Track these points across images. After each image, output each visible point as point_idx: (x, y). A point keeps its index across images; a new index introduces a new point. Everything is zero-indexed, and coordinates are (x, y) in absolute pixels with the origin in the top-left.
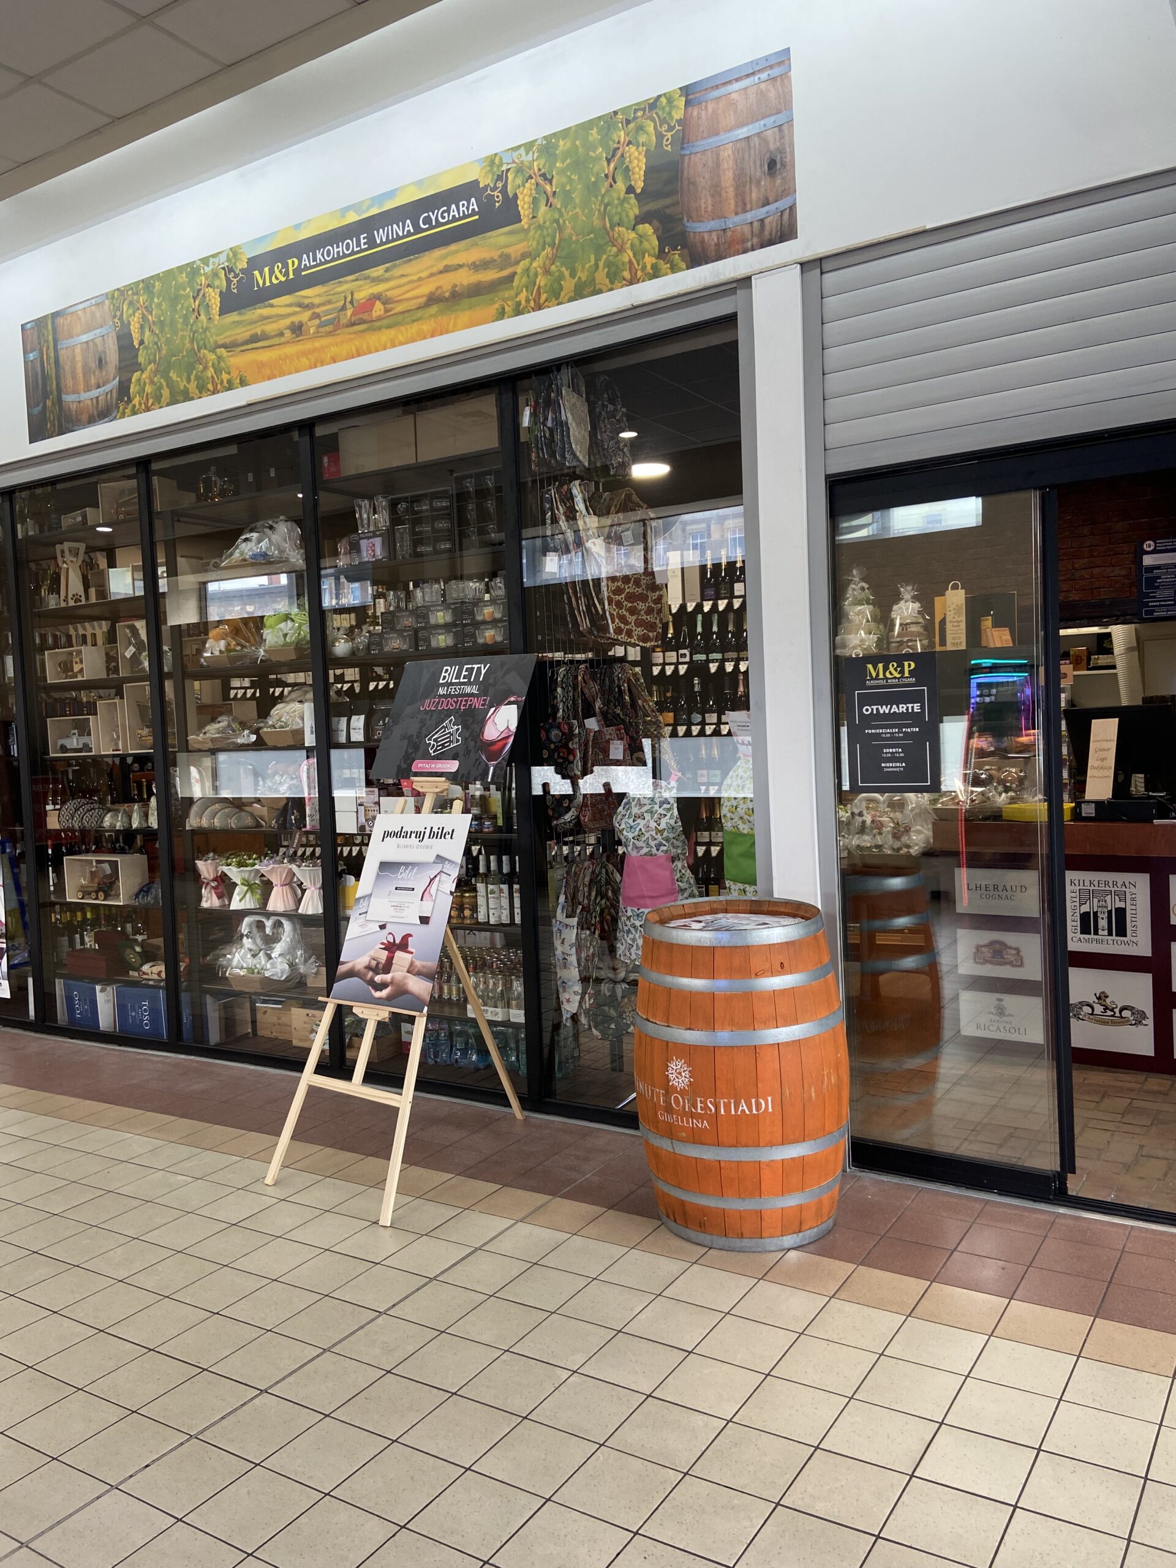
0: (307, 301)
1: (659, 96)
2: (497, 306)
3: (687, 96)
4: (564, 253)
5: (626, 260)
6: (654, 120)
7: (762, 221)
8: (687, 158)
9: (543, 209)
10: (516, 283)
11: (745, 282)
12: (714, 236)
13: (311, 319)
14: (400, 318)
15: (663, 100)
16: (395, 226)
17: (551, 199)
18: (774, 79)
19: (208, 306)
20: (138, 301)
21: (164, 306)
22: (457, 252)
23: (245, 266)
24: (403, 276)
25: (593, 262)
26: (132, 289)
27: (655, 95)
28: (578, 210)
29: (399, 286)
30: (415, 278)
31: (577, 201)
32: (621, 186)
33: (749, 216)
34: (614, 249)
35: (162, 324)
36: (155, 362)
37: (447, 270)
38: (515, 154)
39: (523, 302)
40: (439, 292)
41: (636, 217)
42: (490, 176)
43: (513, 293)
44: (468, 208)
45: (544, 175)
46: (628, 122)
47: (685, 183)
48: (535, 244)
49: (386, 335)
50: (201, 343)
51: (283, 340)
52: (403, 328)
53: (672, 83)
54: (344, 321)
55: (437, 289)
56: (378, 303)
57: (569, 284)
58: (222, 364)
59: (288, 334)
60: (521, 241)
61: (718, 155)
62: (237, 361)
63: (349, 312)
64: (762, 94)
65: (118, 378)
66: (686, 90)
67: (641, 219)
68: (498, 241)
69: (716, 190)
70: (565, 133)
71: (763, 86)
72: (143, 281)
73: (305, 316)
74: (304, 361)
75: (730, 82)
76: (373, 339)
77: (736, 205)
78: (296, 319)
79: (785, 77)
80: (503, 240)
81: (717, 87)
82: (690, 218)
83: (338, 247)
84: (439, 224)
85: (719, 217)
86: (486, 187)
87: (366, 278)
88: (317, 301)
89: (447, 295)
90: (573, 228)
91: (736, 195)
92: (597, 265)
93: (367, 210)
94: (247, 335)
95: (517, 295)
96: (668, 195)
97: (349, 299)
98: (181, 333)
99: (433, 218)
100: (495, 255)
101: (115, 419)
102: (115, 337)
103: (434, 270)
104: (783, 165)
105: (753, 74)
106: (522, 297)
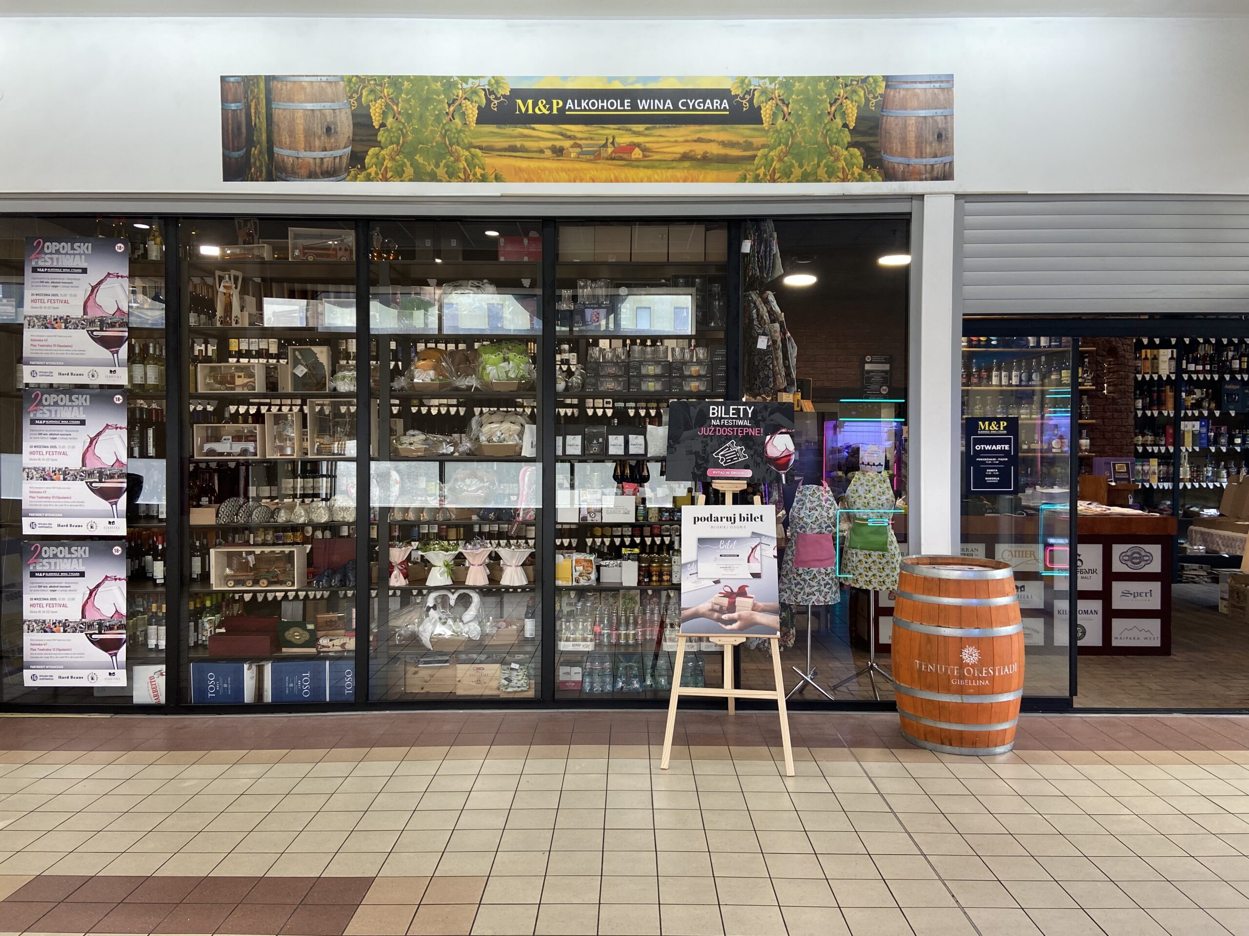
0: (569, 133)
1: (868, 77)
2: (740, 173)
3: (887, 82)
4: (795, 152)
5: (841, 166)
6: (864, 90)
7: (932, 166)
8: (885, 118)
9: (780, 121)
10: (756, 162)
11: (921, 197)
12: (901, 167)
13: (572, 147)
14: (657, 164)
15: (871, 80)
16: (656, 101)
17: (787, 116)
18: (943, 89)
19: (464, 114)
20: (382, 92)
21: (413, 102)
22: (709, 131)
23: (508, 94)
24: (661, 136)
25: (816, 162)
26: (375, 80)
27: (866, 75)
28: (806, 128)
29: (658, 142)
30: (673, 139)
31: (807, 122)
32: (839, 121)
33: (924, 161)
34: (832, 158)
35: (409, 117)
36: (398, 144)
37: (699, 140)
38: (761, 82)
39: (761, 175)
40: (693, 153)
41: (849, 143)
42: (740, 90)
43: (753, 167)
44: (721, 105)
45: (782, 100)
46: (846, 86)
47: (883, 133)
48: (773, 141)
49: (642, 173)
50: (454, 140)
51: (542, 156)
52: (659, 171)
53: (879, 72)
54: (604, 154)
55: (691, 151)
56: (637, 149)
57: (797, 172)
58: (476, 161)
59: (548, 153)
60: (762, 137)
61: (906, 121)
62: (492, 162)
63: (610, 150)
64: (935, 96)
65: (350, 148)
66: (886, 78)
67: (852, 145)
68: (742, 132)
69: (904, 141)
70: (800, 79)
71: (936, 91)
72: (389, 77)
73: (567, 144)
74: (563, 175)
75: (915, 82)
76: (631, 173)
77: (916, 153)
78: (558, 144)
79: (950, 90)
80: (748, 132)
81: (907, 83)
82: (885, 152)
83: (603, 102)
84: (694, 109)
85: (904, 157)
86: (737, 96)
87: (627, 130)
88: (579, 135)
89: (699, 157)
90: (803, 138)
91: (917, 147)
92: (819, 165)
93: (632, 84)
94: (505, 145)
95: (757, 170)
96: (871, 135)
97: (611, 140)
98: (431, 128)
99: (691, 105)
100: (741, 140)
101: (344, 179)
102: (349, 113)
103: (689, 138)
104: (947, 138)
105: (930, 82)
106: (761, 171)
